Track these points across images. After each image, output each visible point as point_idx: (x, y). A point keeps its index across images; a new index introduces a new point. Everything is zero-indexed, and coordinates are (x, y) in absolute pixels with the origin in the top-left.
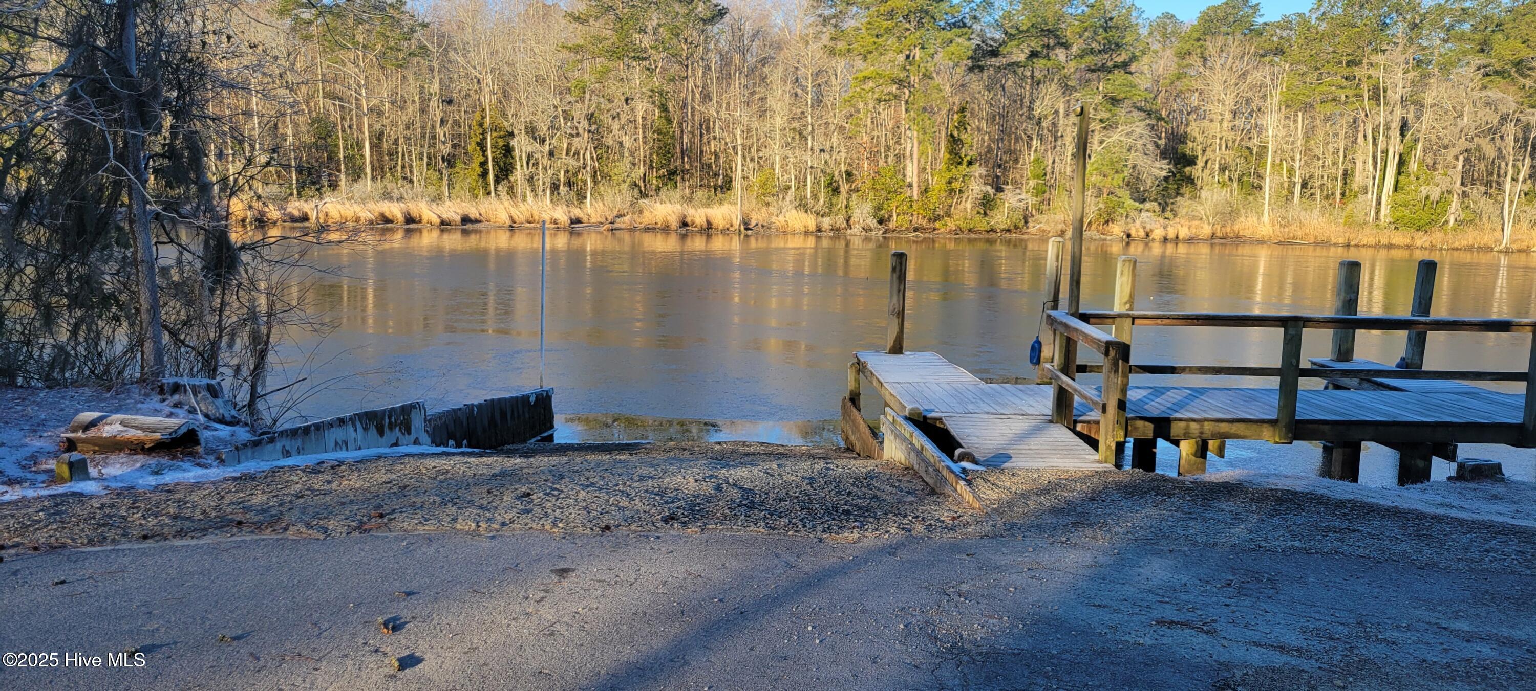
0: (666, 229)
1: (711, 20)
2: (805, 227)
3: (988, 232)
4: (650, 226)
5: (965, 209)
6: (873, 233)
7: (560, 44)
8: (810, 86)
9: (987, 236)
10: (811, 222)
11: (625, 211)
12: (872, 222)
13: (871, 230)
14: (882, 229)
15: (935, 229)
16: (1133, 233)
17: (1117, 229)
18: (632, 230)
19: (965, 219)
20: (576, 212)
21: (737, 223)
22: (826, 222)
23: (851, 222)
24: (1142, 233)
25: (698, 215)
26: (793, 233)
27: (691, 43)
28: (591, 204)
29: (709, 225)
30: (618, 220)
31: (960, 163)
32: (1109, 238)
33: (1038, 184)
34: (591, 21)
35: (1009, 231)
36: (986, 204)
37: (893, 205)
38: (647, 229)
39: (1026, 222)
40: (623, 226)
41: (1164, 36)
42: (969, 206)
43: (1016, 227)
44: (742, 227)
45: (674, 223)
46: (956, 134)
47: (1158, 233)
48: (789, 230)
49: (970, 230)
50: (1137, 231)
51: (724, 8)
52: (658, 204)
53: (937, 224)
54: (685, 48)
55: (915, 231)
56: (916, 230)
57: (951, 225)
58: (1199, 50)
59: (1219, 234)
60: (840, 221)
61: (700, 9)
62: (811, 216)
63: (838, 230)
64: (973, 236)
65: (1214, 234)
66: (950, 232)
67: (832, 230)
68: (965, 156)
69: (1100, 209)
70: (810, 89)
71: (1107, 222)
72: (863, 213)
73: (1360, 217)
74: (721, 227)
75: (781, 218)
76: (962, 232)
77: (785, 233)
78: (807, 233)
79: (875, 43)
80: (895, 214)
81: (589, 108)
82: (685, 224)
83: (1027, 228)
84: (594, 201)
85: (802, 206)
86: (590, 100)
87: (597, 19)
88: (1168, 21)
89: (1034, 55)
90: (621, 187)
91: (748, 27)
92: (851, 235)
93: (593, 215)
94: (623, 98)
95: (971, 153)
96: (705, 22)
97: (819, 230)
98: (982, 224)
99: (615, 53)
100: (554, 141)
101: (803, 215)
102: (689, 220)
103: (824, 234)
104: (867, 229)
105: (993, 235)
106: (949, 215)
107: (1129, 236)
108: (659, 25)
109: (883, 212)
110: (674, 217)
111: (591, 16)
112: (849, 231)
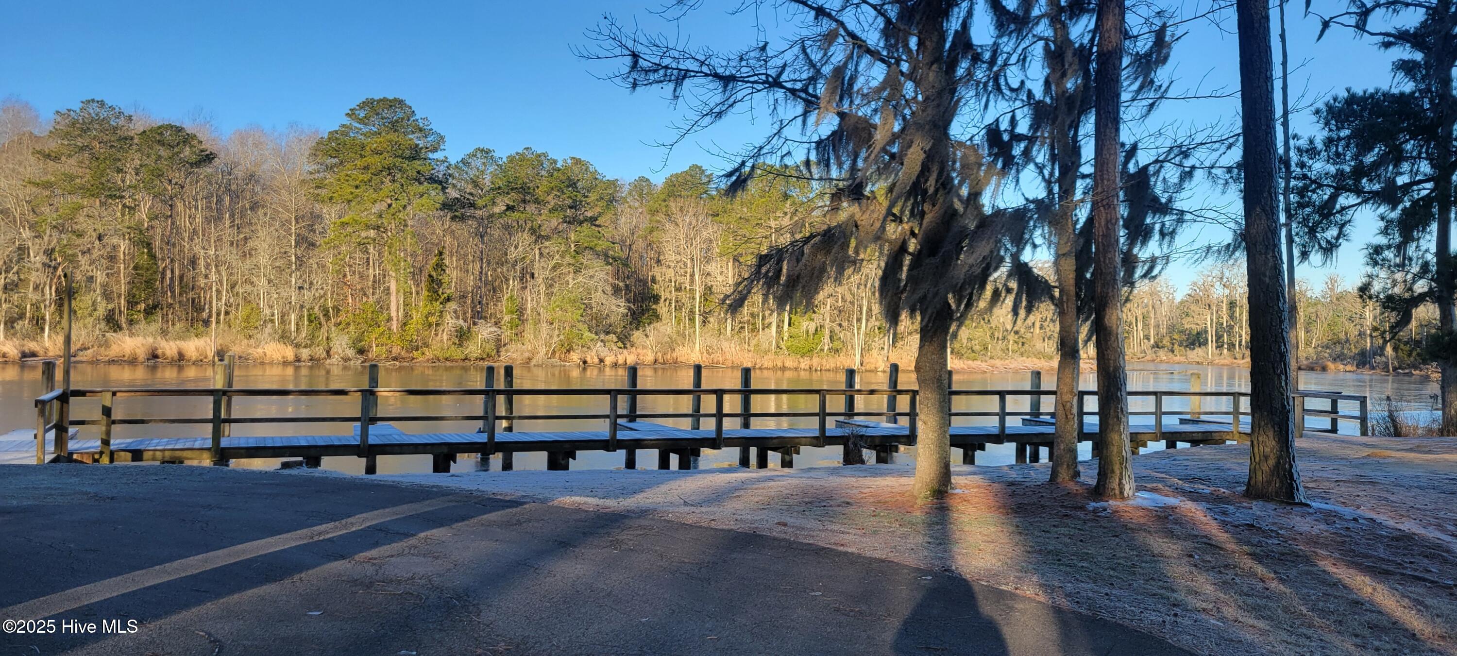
0: (132, 361)
1: (198, 164)
2: (283, 357)
3: (464, 360)
4: (116, 359)
5: (442, 341)
6: (352, 362)
7: (26, 180)
8: (293, 228)
9: (461, 364)
10: (289, 353)
11: (90, 344)
12: (351, 353)
13: (350, 360)
14: (361, 358)
15: (413, 359)
16: (589, 360)
17: (575, 357)
18: (94, 362)
19: (442, 349)
20: (32, 346)
21: (210, 354)
22: (305, 353)
23: (332, 353)
24: (596, 360)
25: (169, 348)
26: (272, 363)
27: (176, 184)
28: (49, 336)
29: (181, 356)
30: (81, 353)
31: (436, 300)
32: (568, 364)
33: (512, 319)
34: (63, 158)
35: (482, 359)
36: (462, 336)
37: (373, 336)
38: (111, 362)
39: (498, 352)
40: (85, 359)
41: (641, 195)
42: (445, 337)
43: (489, 356)
44: (216, 359)
45: (142, 354)
46: (434, 274)
47: (609, 360)
48: (267, 360)
49: (447, 359)
50: (592, 358)
51: (211, 154)
52: (127, 338)
53: (415, 354)
54: (170, 188)
55: (393, 360)
56: (395, 359)
57: (429, 354)
58: (664, 210)
59: (661, 360)
60: (320, 352)
61: (187, 153)
62: (290, 347)
63: (318, 360)
64: (448, 364)
65: (656, 361)
66: (428, 360)
67: (311, 360)
68: (443, 293)
69: (561, 341)
70: (293, 231)
71: (568, 351)
72: (341, 345)
73: (765, 346)
74: (194, 358)
75: (260, 350)
76: (439, 360)
77: (263, 363)
78: (285, 363)
79: (352, 193)
80: (374, 345)
81: (49, 244)
82: (155, 356)
83: (499, 356)
84: (53, 335)
85: (284, 337)
86: (51, 236)
87: (70, 156)
88: (644, 184)
89: (510, 208)
90: (86, 321)
91: (239, 172)
92: (329, 364)
93: (51, 348)
94: (94, 235)
95: (448, 292)
96: (192, 165)
97: (299, 360)
98: (458, 354)
99: (90, 192)
100: (10, 275)
101: (280, 346)
102: (159, 352)
103: (302, 364)
104: (346, 359)
105: (468, 363)
106: (426, 345)
107: (585, 362)
108: (141, 166)
109: (363, 343)
110: (143, 349)
111: (62, 154)
112: (328, 361)
